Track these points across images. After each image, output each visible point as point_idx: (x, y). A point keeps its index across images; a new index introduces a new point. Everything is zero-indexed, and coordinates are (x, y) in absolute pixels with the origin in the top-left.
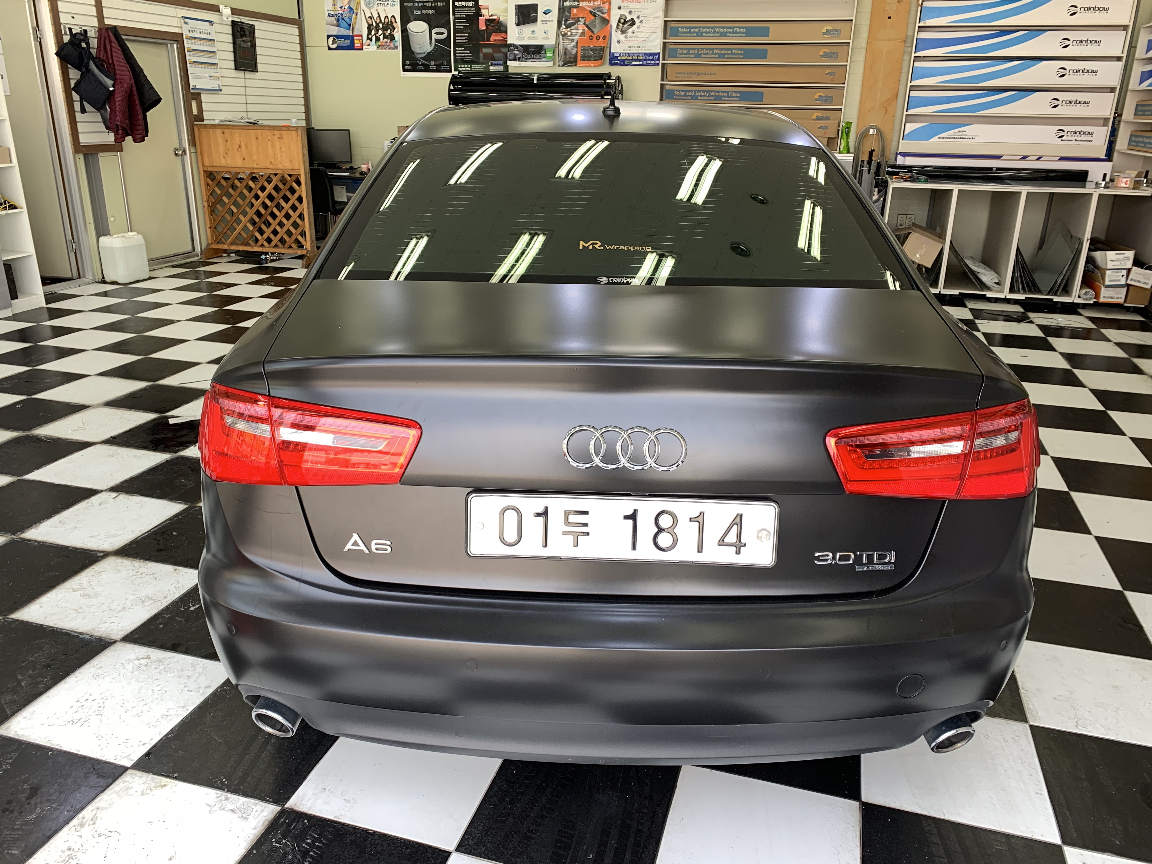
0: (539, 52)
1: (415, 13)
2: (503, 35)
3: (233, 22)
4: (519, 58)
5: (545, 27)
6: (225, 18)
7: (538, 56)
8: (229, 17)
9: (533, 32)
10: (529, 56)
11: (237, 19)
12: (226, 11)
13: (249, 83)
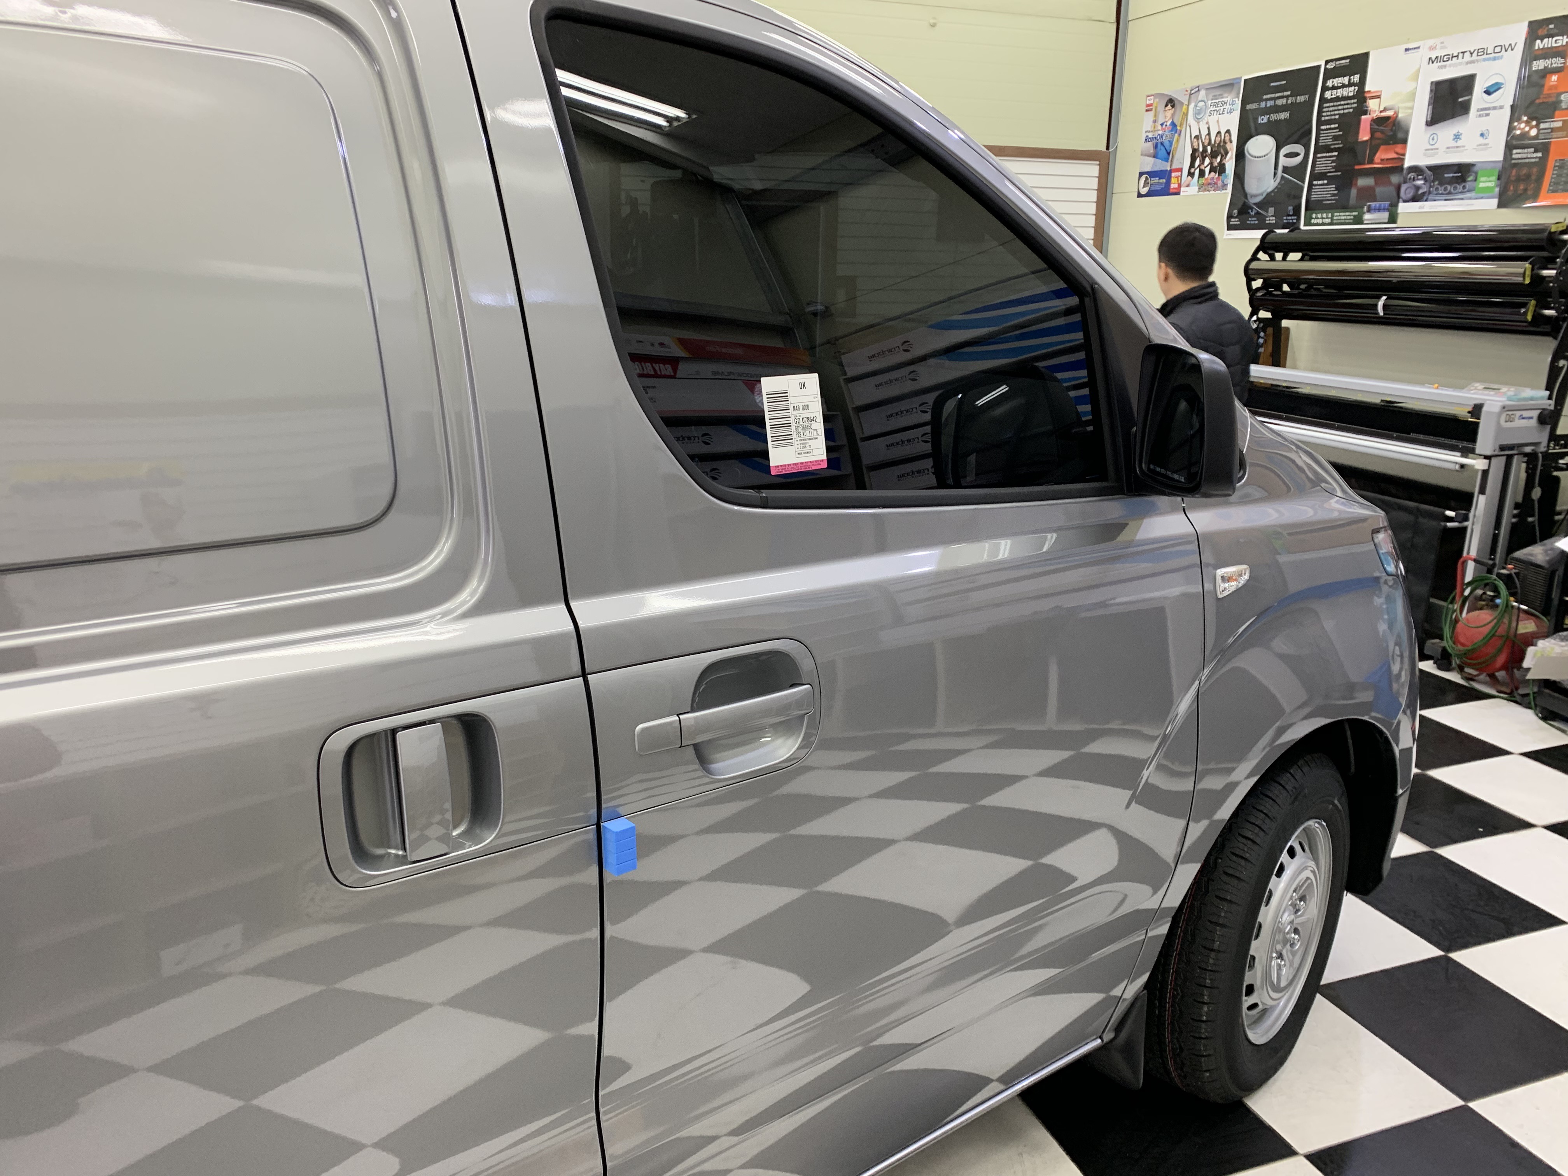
0: (1462, 179)
1: (1260, 121)
2: (1399, 148)
4: (1424, 193)
5: (1484, 123)
7: (1460, 188)
9: (1457, 137)
10: (1441, 191)
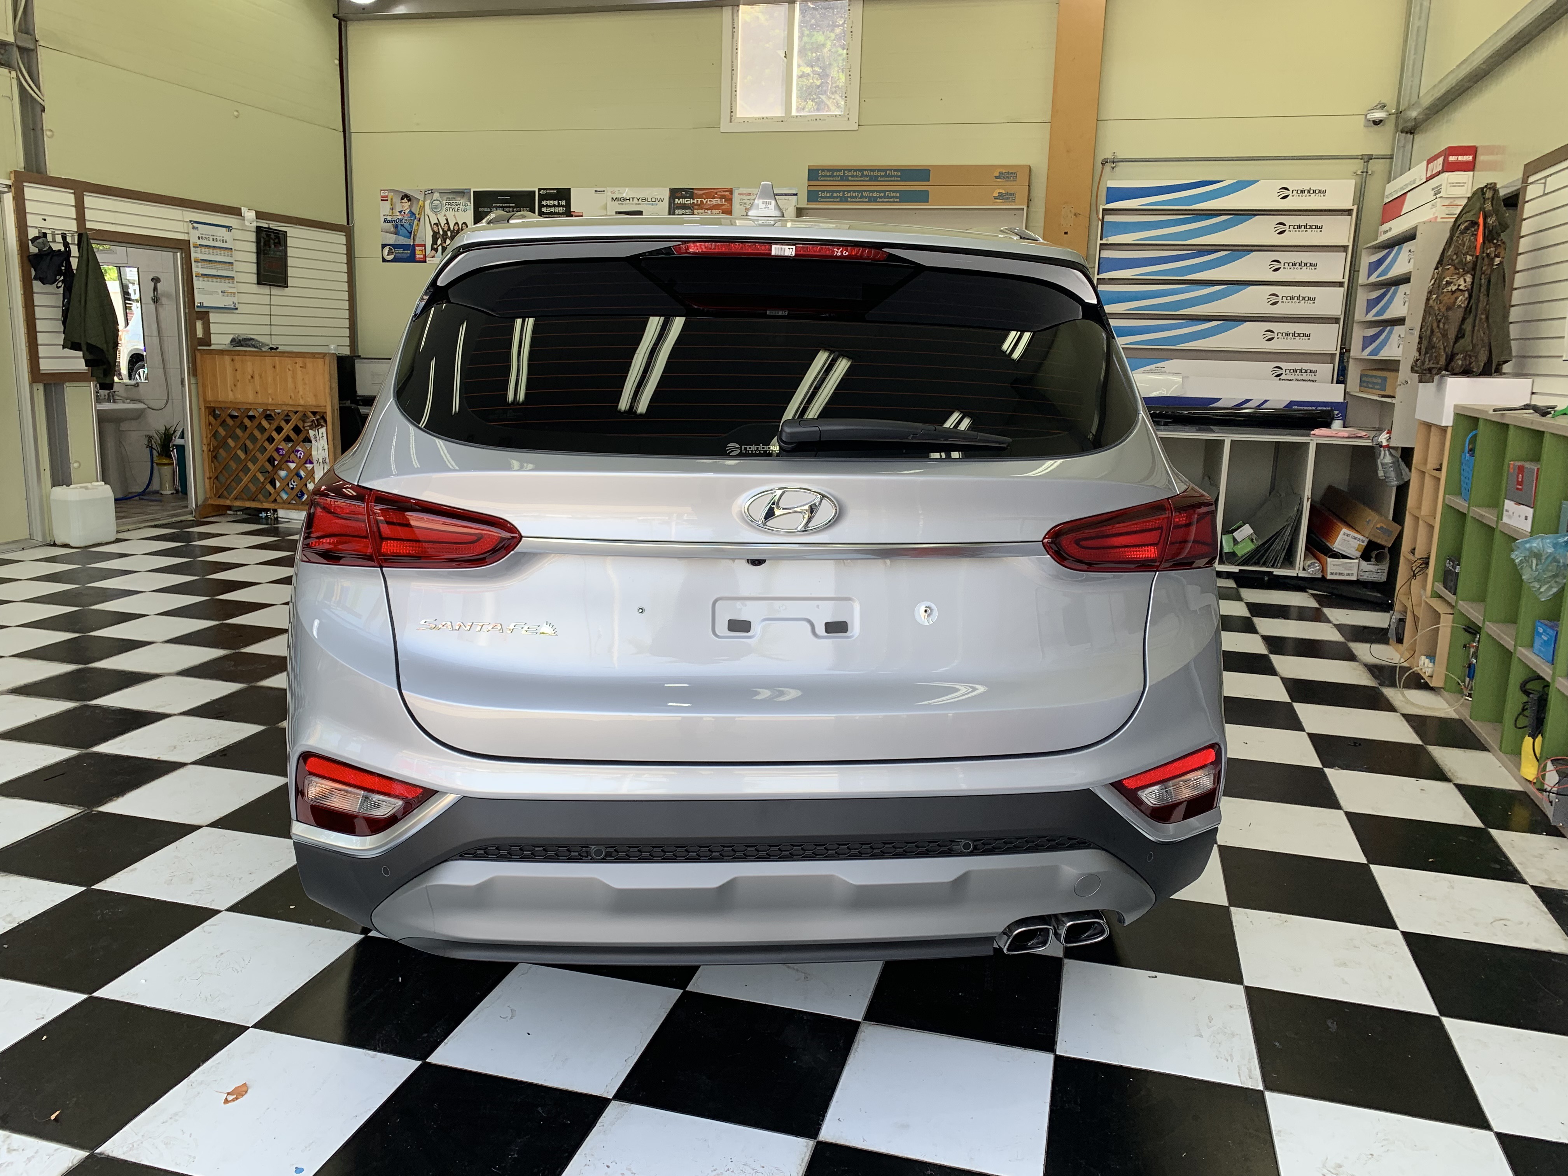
3: (258, 228)
6: (247, 223)
8: (253, 222)
11: (264, 224)
12: (249, 215)
13: (274, 300)
